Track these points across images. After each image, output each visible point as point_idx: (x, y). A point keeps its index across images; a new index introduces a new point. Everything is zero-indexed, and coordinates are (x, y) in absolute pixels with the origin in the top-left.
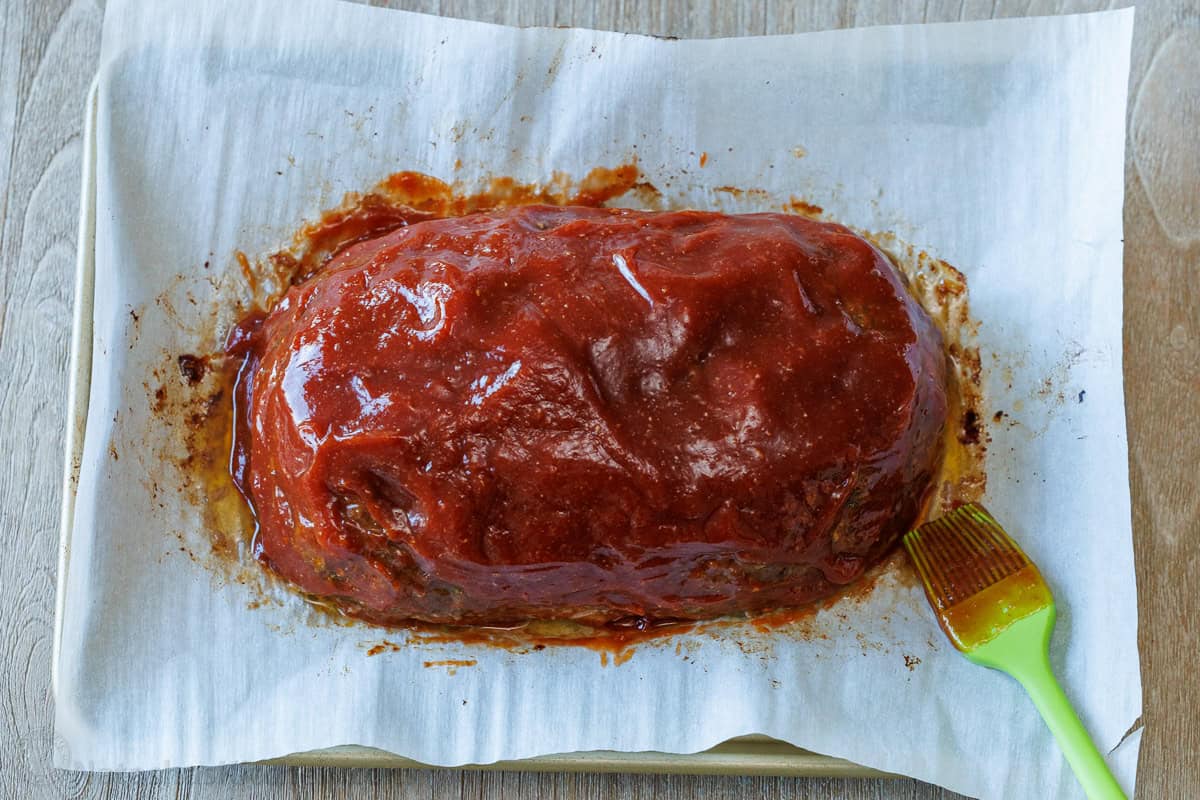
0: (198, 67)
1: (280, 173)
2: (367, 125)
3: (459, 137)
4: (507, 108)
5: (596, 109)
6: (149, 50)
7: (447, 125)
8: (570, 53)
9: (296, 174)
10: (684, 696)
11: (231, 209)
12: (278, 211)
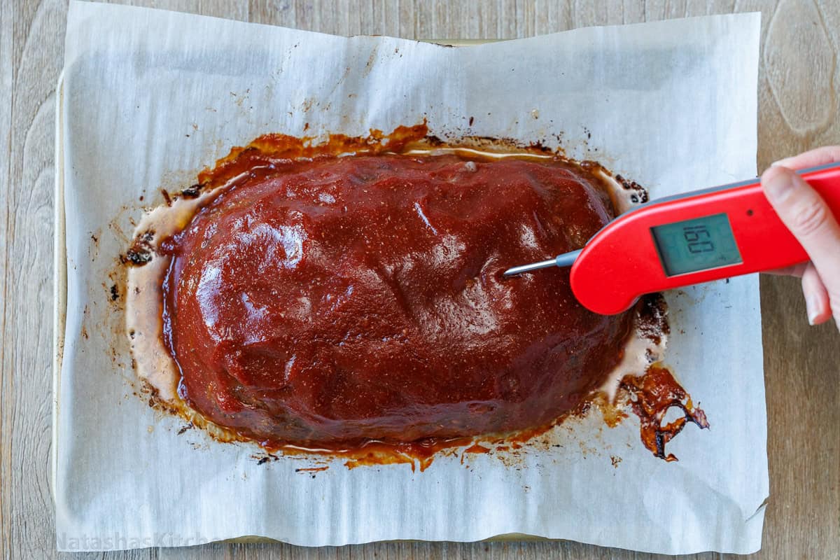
0: (130, 66)
1: (188, 136)
2: (246, 102)
3: (307, 109)
4: (339, 89)
5: (398, 90)
6: (97, 55)
7: (299, 101)
8: (382, 52)
9: (198, 136)
10: (467, 497)
11: (156, 160)
12: (187, 161)
